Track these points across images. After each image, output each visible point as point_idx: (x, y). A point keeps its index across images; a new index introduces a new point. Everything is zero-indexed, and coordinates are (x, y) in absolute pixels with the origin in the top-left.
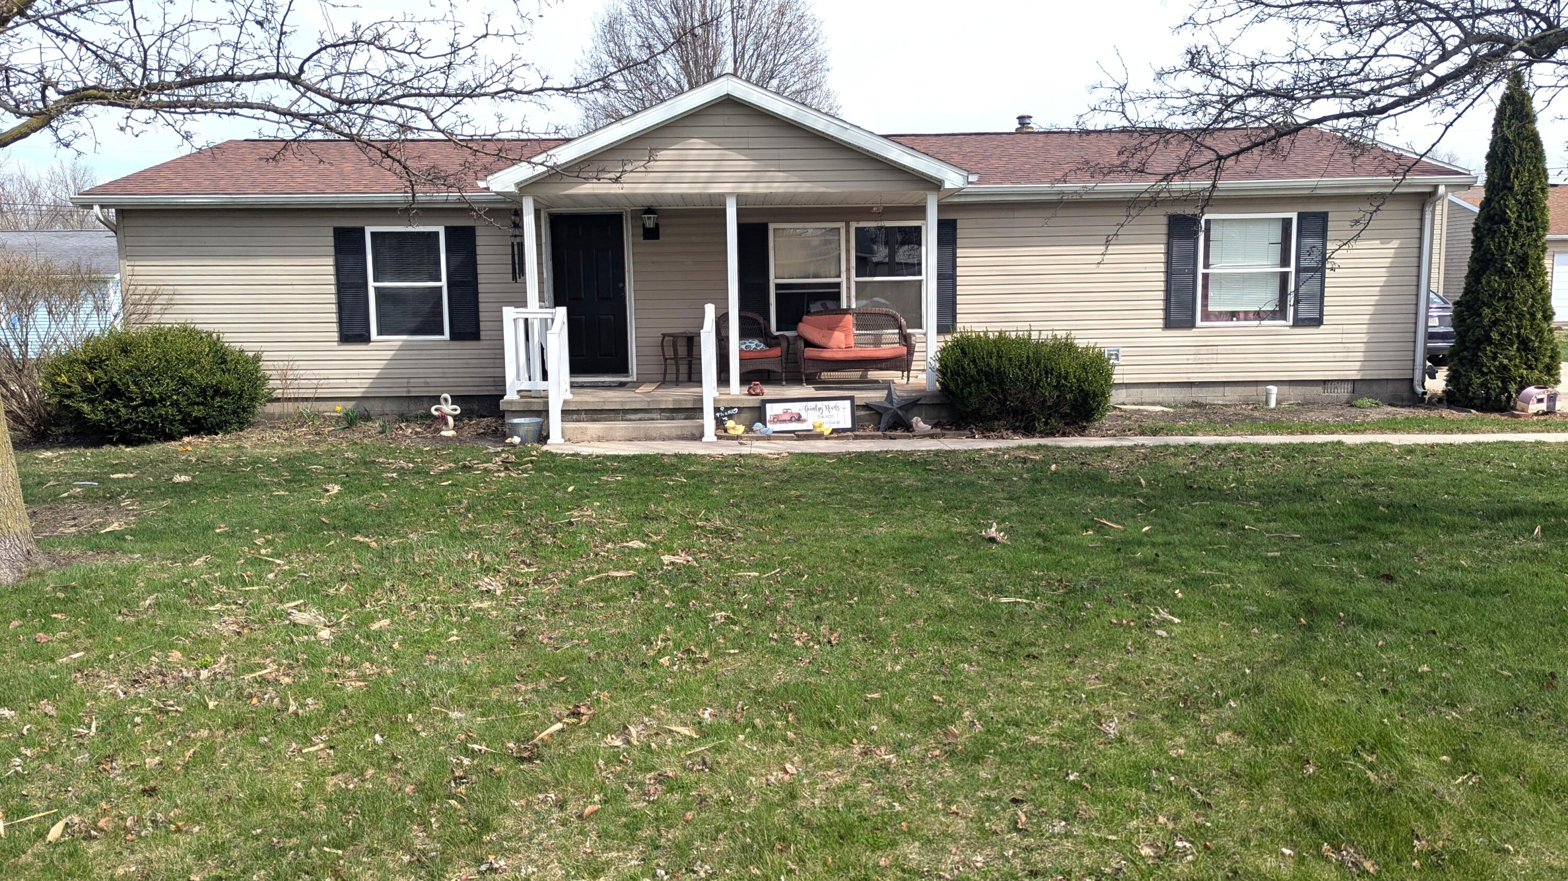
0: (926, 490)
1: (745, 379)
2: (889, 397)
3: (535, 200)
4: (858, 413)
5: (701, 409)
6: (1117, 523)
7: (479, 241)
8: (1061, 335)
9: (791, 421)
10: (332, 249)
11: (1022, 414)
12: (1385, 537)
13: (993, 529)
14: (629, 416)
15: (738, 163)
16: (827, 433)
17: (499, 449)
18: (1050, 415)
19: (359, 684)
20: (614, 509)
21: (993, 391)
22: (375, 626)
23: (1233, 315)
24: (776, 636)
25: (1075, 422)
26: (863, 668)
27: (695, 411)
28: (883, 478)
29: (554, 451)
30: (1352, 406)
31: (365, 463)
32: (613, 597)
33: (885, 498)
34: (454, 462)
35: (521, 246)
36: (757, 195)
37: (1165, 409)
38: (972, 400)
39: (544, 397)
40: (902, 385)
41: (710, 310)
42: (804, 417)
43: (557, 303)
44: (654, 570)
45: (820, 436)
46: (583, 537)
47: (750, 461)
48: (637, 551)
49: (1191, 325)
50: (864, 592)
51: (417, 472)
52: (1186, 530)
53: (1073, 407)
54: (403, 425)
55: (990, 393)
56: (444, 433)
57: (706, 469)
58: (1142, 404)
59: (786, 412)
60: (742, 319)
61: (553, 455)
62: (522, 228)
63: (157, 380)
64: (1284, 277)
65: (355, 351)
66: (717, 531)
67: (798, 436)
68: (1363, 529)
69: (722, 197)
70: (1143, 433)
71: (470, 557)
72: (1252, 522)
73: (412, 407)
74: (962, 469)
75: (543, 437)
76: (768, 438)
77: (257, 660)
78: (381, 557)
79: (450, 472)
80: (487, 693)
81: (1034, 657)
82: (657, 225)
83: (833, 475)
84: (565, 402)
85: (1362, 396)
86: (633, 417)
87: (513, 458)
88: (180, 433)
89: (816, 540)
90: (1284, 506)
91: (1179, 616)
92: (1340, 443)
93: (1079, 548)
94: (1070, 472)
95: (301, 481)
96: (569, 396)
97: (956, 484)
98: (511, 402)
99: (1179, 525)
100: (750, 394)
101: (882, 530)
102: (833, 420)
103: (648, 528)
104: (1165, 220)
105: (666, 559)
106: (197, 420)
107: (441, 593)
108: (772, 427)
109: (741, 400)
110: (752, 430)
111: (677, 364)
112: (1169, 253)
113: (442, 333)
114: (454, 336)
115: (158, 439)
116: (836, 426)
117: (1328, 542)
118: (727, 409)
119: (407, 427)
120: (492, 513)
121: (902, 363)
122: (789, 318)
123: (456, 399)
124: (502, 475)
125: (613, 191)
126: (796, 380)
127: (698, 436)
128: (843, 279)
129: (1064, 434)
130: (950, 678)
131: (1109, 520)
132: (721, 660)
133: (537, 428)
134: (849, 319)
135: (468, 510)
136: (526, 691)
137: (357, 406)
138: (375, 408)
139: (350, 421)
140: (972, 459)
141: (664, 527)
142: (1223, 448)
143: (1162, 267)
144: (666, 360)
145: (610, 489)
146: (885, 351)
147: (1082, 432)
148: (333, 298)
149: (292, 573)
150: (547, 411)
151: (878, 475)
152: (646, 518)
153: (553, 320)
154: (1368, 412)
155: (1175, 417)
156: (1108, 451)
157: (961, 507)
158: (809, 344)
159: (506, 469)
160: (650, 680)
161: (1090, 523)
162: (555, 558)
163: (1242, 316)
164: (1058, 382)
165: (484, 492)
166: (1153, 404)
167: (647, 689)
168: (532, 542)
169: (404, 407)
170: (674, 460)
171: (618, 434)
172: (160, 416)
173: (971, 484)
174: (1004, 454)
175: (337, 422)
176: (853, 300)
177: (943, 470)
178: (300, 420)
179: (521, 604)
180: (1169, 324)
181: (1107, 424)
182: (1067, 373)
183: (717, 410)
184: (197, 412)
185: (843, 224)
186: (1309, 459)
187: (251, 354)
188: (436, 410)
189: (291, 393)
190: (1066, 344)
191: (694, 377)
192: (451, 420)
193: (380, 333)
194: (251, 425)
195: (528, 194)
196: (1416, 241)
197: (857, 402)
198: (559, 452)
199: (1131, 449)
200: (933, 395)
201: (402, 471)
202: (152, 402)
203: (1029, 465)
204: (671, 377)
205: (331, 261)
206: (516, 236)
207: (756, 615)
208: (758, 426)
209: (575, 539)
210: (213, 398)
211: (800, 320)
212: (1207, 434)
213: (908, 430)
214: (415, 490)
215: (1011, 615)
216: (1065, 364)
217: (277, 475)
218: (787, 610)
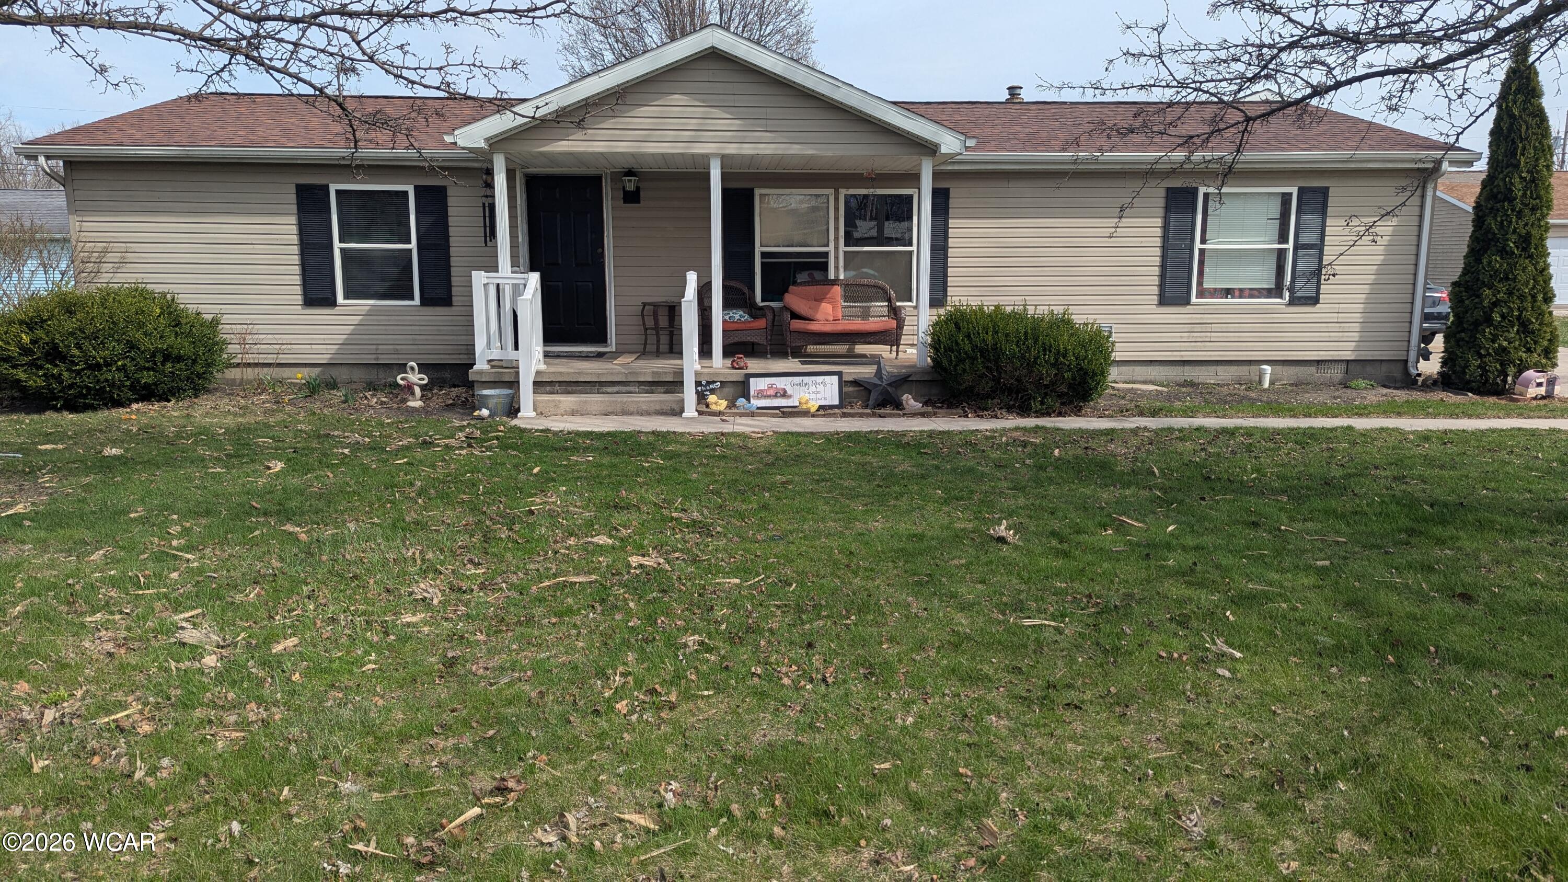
0: (923, 477)
1: (728, 351)
2: (879, 372)
3: (507, 159)
4: (845, 389)
5: (682, 383)
6: (1137, 520)
7: (451, 201)
8: (1058, 310)
9: (775, 396)
10: (295, 207)
11: (1017, 392)
12: (1440, 542)
13: (1003, 527)
14: (605, 389)
15: (724, 121)
16: (813, 410)
17: (465, 423)
18: (1046, 394)
19: (235, 735)
20: (581, 495)
21: (987, 368)
22: (277, 648)
23: (1228, 292)
24: (759, 671)
25: (1071, 402)
26: (867, 721)
27: (676, 385)
28: (875, 462)
29: (523, 426)
30: (1347, 387)
31: (319, 437)
32: (569, 611)
33: (879, 486)
34: (416, 437)
35: (492, 207)
36: (743, 156)
37: (1159, 388)
38: (966, 377)
39: (514, 367)
40: (891, 359)
41: (692, 278)
42: (789, 392)
43: (533, 269)
44: (620, 574)
45: (806, 413)
46: (543, 530)
47: (732, 440)
48: (601, 549)
49: (1186, 302)
50: (862, 609)
51: (372, 448)
52: (1215, 531)
53: (1070, 386)
54: (368, 394)
55: (984, 371)
56: (411, 404)
57: (685, 448)
58: (1133, 382)
59: (771, 387)
60: (725, 287)
61: (522, 431)
62: (494, 188)
63: (102, 343)
64: (1281, 254)
65: (321, 315)
66: (695, 525)
67: (783, 413)
68: (1411, 532)
69: (706, 157)
70: (1141, 414)
71: (410, 554)
72: (1286, 521)
73: (381, 375)
74: (959, 453)
75: (513, 410)
76: (752, 415)
77: (119, 695)
78: (310, 554)
79: (408, 448)
80: (393, 753)
81: (1076, 707)
82: (638, 189)
83: (822, 459)
84: (538, 373)
85: (1356, 377)
86: (609, 389)
87: (478, 433)
88: (129, 399)
89: (805, 538)
90: (1318, 503)
91: (1240, 648)
92: (1350, 428)
93: (1102, 552)
94: (1076, 457)
95: (243, 456)
96: (543, 367)
97: (954, 470)
98: (481, 372)
99: (1207, 524)
100: (734, 368)
101: (878, 525)
102: (819, 396)
103: (618, 518)
104: (1162, 193)
105: (634, 560)
106: (146, 386)
107: (367, 601)
108: (756, 403)
109: (724, 374)
110: (735, 406)
111: (658, 335)
112: (1165, 227)
113: (412, 298)
114: (425, 302)
115: (106, 405)
116: (823, 403)
117: (1379, 547)
118: (708, 383)
119: (373, 396)
120: (446, 498)
121: (892, 337)
122: (774, 290)
123: (423, 368)
124: (464, 452)
125: (590, 150)
126: (781, 352)
127: (677, 412)
128: (831, 248)
129: (1060, 414)
130: (975, 739)
131: (1128, 517)
132: (691, 705)
133: (507, 400)
134: (837, 290)
135: (419, 495)
136: (444, 750)
137: (323, 373)
138: (342, 375)
139: (312, 389)
140: (968, 441)
141: (634, 517)
142: (1231, 433)
143: (1158, 242)
144: (646, 329)
145: (580, 470)
146: (873, 324)
147: (1078, 412)
148: (296, 259)
149: (200, 571)
150: (518, 382)
151: (869, 458)
152: (616, 507)
153: (525, 285)
154: (1364, 394)
155: (1170, 397)
156: (1110, 433)
157: (962, 499)
158: (795, 316)
159: (470, 445)
160: (602, 735)
161: (1107, 520)
162: (509, 555)
163: (1237, 293)
164: (1057, 360)
165: (440, 473)
166: (1145, 382)
167: (597, 749)
168: (484, 536)
169: (372, 375)
170: (651, 438)
171: (594, 408)
172: (107, 380)
173: (971, 470)
174: (1001, 436)
175: (300, 389)
176: (841, 270)
177: (937, 455)
178: (261, 387)
179: (460, 617)
180: (1163, 301)
181: (1102, 402)
182: (1066, 350)
183: (698, 384)
184: (147, 378)
185: (832, 191)
186: (1324, 446)
187: (210, 317)
188: (402, 379)
189: (250, 358)
190: (1063, 320)
191: (675, 349)
192: (417, 390)
193: (346, 297)
194: (208, 391)
195: (499, 151)
196: (1417, 218)
197: (846, 378)
198: (529, 427)
199: (1135, 431)
200: (924, 371)
201: (356, 447)
202: (98, 367)
203: (1029, 449)
204: (651, 348)
205: (293, 220)
206: (487, 196)
207: (734, 639)
208: (741, 401)
209: (534, 531)
210: (163, 364)
211: (786, 291)
212: (1207, 415)
213: (898, 409)
214: (365, 469)
215: (1039, 644)
216: (1064, 341)
217: (221, 449)
218: (771, 631)
